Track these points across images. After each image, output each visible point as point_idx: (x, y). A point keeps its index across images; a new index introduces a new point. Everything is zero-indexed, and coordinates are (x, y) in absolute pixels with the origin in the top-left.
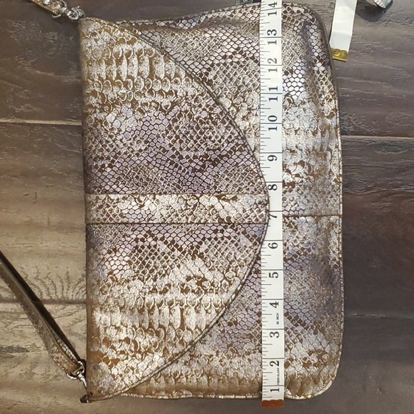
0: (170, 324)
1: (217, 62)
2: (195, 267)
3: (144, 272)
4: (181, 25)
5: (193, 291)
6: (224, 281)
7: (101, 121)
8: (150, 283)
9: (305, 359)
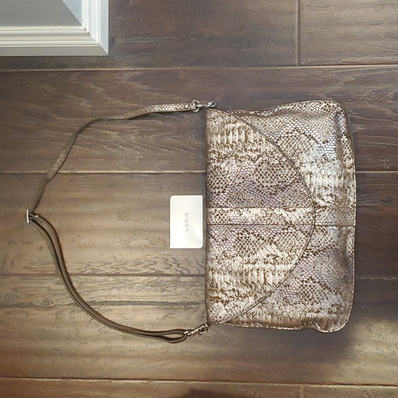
0: (258, 281)
1: (283, 136)
2: (272, 249)
3: (242, 252)
4: (263, 114)
5: (271, 263)
6: (289, 258)
7: (218, 167)
8: (246, 258)
9: (329, 309)
